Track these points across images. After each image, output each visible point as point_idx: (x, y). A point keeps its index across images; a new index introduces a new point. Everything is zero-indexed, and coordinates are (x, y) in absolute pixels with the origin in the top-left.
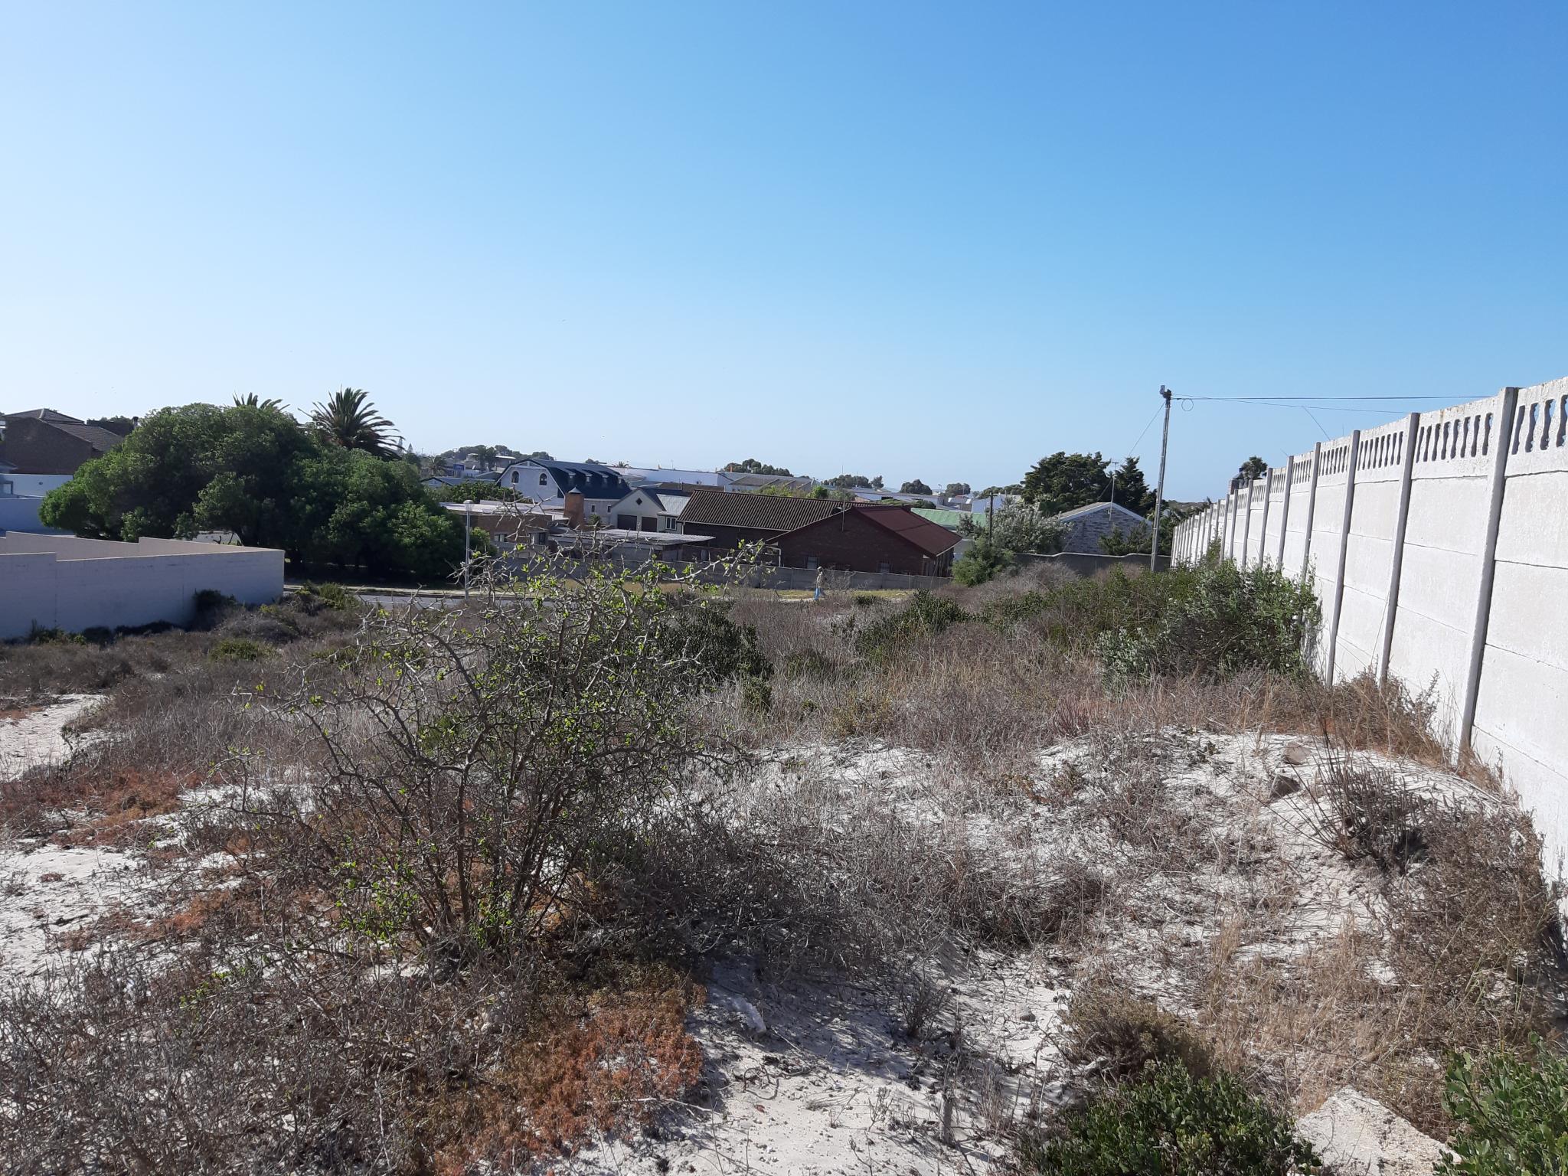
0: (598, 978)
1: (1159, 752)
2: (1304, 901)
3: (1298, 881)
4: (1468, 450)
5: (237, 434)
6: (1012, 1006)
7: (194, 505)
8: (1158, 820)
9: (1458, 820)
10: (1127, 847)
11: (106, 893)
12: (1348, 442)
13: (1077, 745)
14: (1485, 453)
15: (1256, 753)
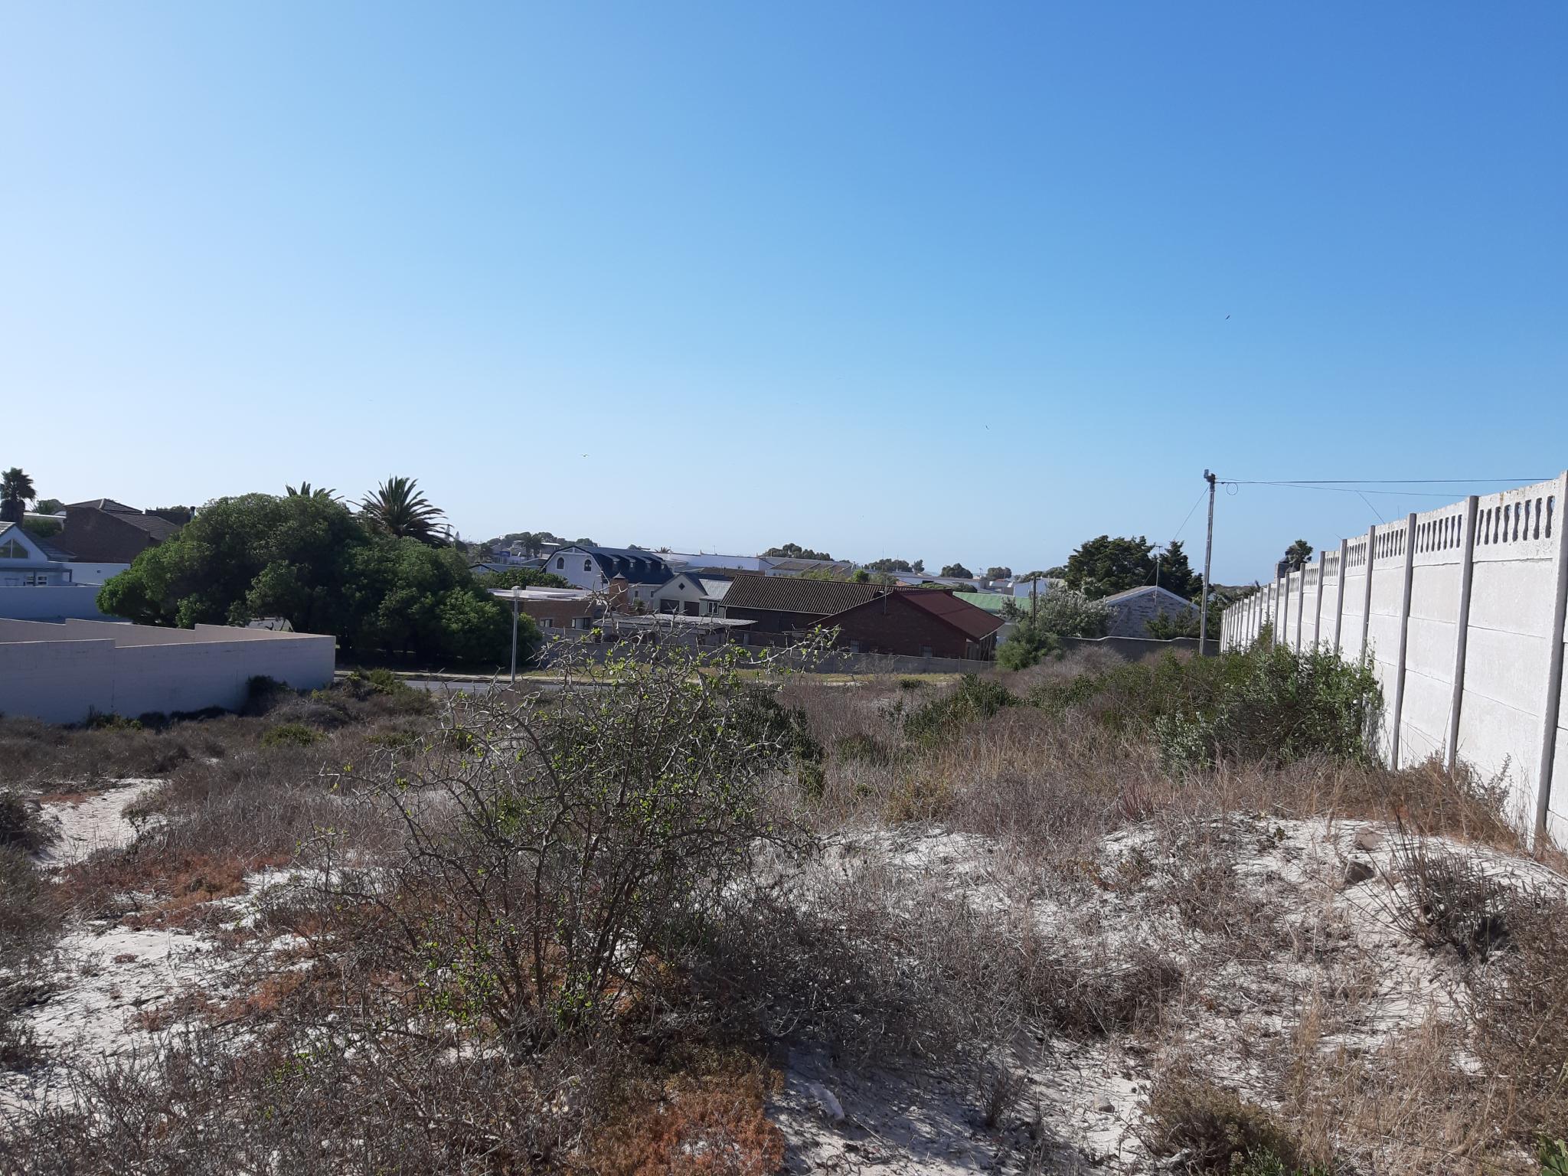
0: (673, 1062)
1: (1227, 837)
2: (1385, 990)
3: (1377, 969)
4: (1531, 533)
5: (292, 523)
6: (1090, 1097)
7: (247, 592)
8: (1230, 907)
9: (1538, 906)
10: (1199, 934)
11: (180, 974)
12: (1404, 525)
13: (1142, 830)
14: (1548, 535)
15: (1326, 839)
